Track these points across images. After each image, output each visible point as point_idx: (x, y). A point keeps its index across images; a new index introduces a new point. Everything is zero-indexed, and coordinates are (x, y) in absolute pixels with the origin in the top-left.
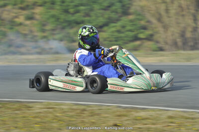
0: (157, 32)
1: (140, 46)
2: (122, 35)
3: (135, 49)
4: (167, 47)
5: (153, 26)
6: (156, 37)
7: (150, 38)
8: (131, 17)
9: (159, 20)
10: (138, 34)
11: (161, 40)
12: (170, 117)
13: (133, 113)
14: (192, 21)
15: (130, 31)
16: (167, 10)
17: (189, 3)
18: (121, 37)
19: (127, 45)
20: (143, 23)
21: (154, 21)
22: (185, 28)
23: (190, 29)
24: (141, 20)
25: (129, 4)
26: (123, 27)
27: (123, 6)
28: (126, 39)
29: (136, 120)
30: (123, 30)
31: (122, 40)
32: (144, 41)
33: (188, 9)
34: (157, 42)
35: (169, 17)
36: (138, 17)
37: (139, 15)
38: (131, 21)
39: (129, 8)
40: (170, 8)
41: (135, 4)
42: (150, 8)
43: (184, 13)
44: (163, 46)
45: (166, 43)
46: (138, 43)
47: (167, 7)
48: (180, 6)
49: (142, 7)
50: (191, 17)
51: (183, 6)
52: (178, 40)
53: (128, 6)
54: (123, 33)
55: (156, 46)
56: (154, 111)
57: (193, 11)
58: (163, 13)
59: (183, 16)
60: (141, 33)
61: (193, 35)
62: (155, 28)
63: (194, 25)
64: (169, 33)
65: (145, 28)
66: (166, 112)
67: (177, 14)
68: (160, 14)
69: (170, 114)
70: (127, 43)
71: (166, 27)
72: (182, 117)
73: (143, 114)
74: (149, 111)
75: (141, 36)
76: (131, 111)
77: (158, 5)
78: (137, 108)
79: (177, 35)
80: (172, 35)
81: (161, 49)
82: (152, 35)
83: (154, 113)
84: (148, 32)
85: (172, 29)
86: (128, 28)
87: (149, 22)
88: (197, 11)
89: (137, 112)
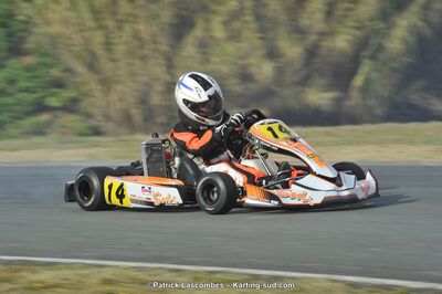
0: (87, 94)
1: (48, 124)
2: (9, 100)
3: (39, 131)
4: (109, 126)
5: (79, 80)
6: (85, 104)
7: (71, 107)
8: (29, 60)
9: (92, 66)
10: (44, 97)
11: (95, 111)
12: (108, 282)
13: (23, 274)
14: (164, 69)
15: (27, 90)
16: (108, 46)
17: (155, 28)
18: (6, 105)
19: (21, 123)
20: (55, 73)
21: (79, 68)
22: (148, 85)
23: (159, 87)
24: (51, 66)
25: (23, 30)
26: (11, 82)
27: (10, 35)
28: (17, 108)
29: (32, 289)
30: (10, 89)
31: (10, 111)
32: (59, 113)
33: (155, 42)
34: (88, 116)
35: (113, 60)
36: (44, 60)
37: (47, 55)
38: (29, 69)
39: (23, 39)
40: (115, 41)
41: (35, 30)
42: (71, 39)
43: (146, 52)
44: (102, 124)
45: (108, 118)
46: (44, 117)
47: (107, 37)
48: (137, 36)
49: (53, 39)
50: (161, 60)
51: (143, 35)
52: (133, 111)
53: (21, 34)
54: (10, 95)
55: (86, 125)
56: (72, 268)
57: (164, 48)
58: (99, 51)
59: (143, 58)
60: (53, 95)
61: (166, 100)
62: (83, 84)
63: (168, 78)
64: (114, 96)
65: (59, 84)
66: (98, 269)
67: (130, 53)
68: (93, 54)
69: (107, 274)
70: (19, 118)
71: (106, 83)
72: (134, 280)
73: (46, 276)
74: (59, 269)
75: (52, 102)
76: (20, 271)
77: (87, 34)
78: (34, 263)
79: (131, 100)
80: (121, 100)
81: (97, 132)
82: (75, 101)
83: (71, 272)
84: (67, 94)
85: (120, 88)
86: (23, 84)
87: (68, 70)
88: (172, 47)
89: (34, 272)
